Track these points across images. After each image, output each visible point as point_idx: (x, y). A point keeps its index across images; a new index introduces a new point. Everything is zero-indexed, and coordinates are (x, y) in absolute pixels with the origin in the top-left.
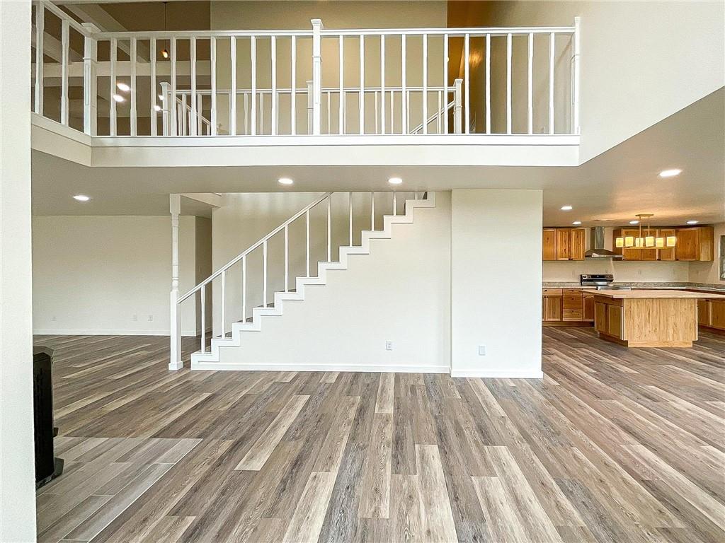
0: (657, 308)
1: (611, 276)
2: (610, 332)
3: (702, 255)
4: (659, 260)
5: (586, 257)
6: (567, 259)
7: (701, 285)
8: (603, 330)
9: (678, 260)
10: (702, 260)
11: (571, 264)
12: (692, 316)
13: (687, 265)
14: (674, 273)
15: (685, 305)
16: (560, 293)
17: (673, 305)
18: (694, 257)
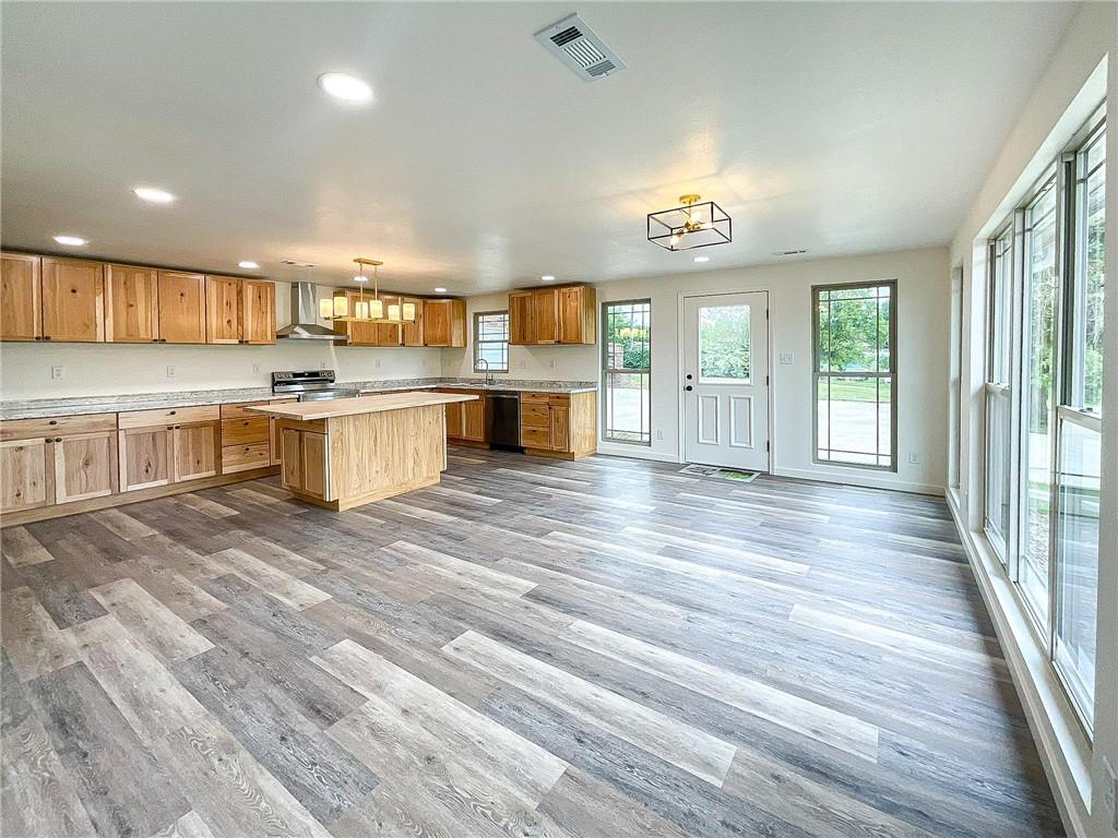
0: (388, 427)
1: (331, 373)
2: (308, 488)
3: (454, 339)
4: (403, 345)
5: (278, 337)
6: (236, 342)
7: (454, 380)
8: (296, 485)
9: (426, 345)
10: (454, 345)
11: (244, 353)
12: (439, 431)
13: (439, 354)
14: (424, 365)
15: (430, 417)
16: (214, 414)
17: (412, 419)
18: (446, 342)
